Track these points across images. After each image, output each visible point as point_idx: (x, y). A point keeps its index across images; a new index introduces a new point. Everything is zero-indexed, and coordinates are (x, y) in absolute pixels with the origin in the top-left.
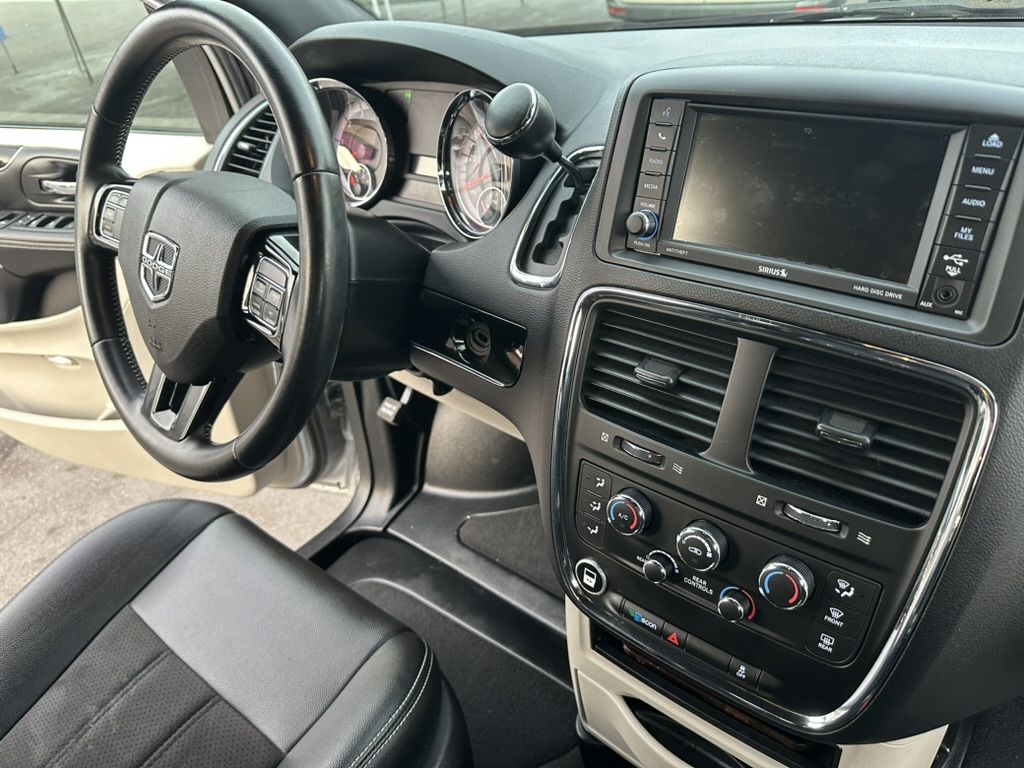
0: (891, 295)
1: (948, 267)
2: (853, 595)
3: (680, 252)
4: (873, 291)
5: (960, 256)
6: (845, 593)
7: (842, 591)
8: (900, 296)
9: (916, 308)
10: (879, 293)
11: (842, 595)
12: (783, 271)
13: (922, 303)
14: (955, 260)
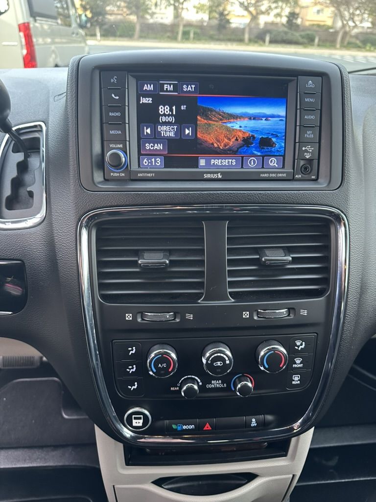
0: (280, 175)
1: (305, 154)
2: (305, 347)
3: (149, 175)
4: (271, 175)
5: (310, 147)
6: (301, 347)
7: (298, 347)
8: (285, 175)
9: (293, 179)
10: (274, 175)
11: (299, 349)
12: (219, 174)
13: (296, 176)
14: (308, 149)
